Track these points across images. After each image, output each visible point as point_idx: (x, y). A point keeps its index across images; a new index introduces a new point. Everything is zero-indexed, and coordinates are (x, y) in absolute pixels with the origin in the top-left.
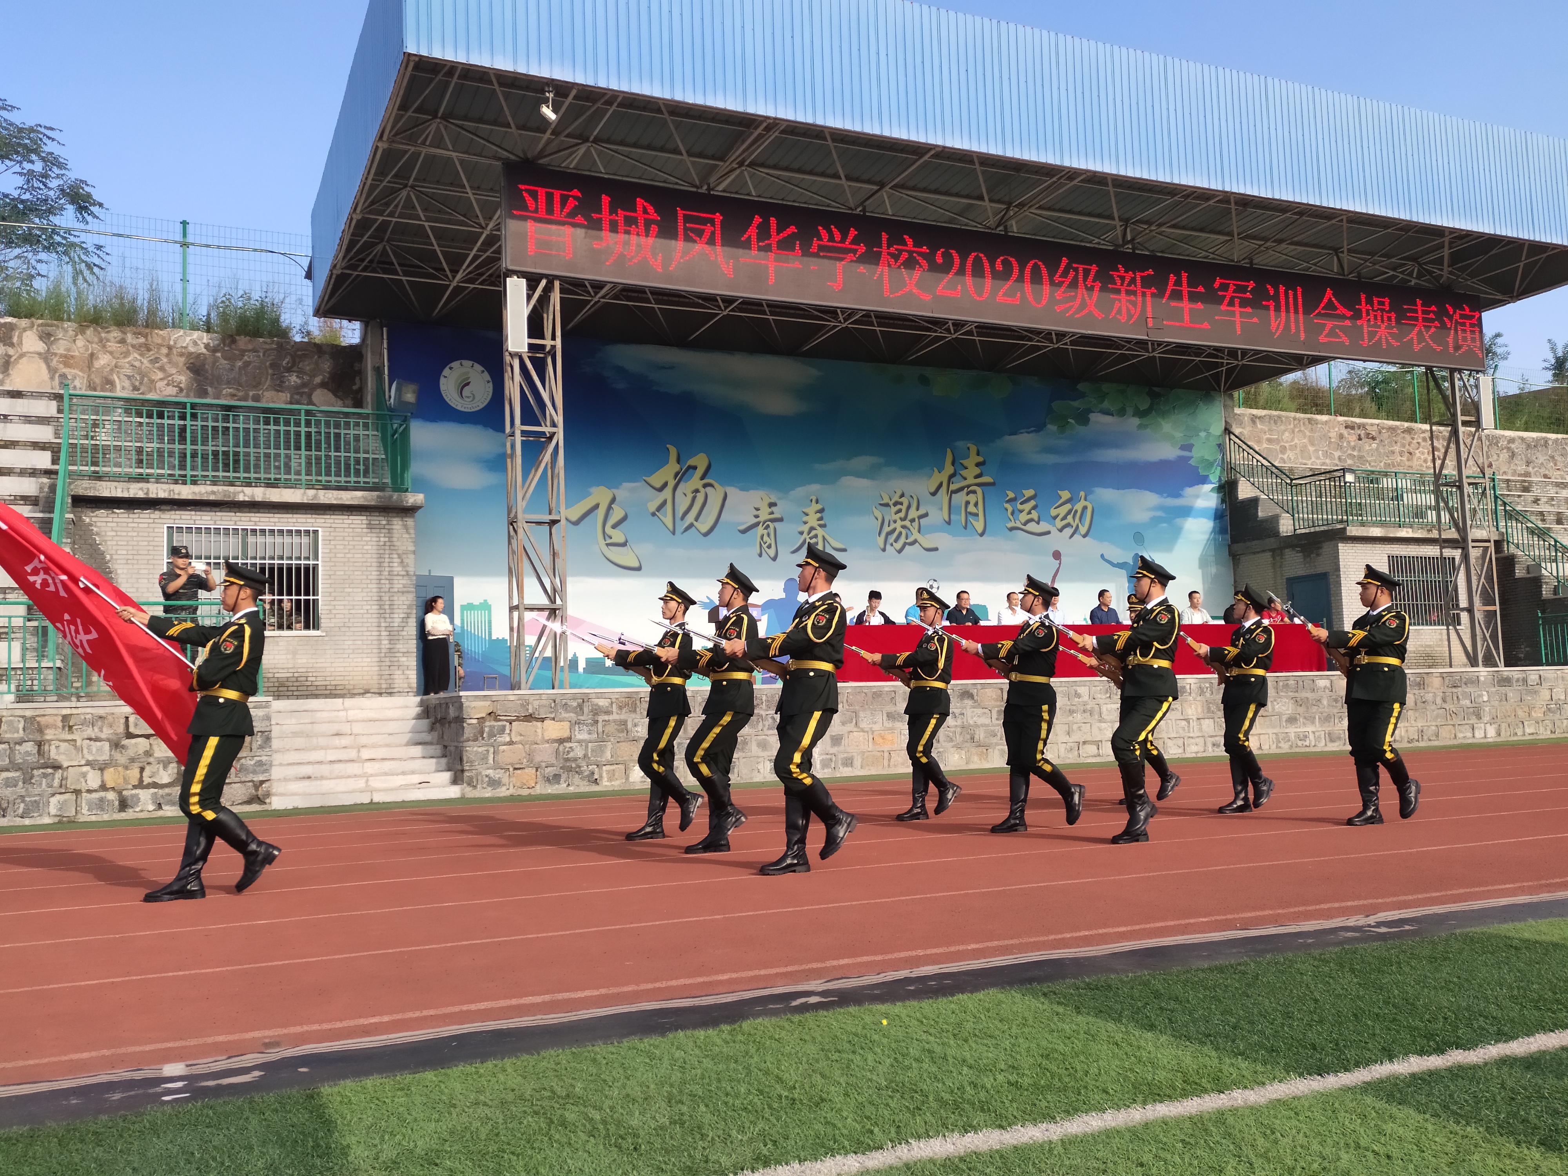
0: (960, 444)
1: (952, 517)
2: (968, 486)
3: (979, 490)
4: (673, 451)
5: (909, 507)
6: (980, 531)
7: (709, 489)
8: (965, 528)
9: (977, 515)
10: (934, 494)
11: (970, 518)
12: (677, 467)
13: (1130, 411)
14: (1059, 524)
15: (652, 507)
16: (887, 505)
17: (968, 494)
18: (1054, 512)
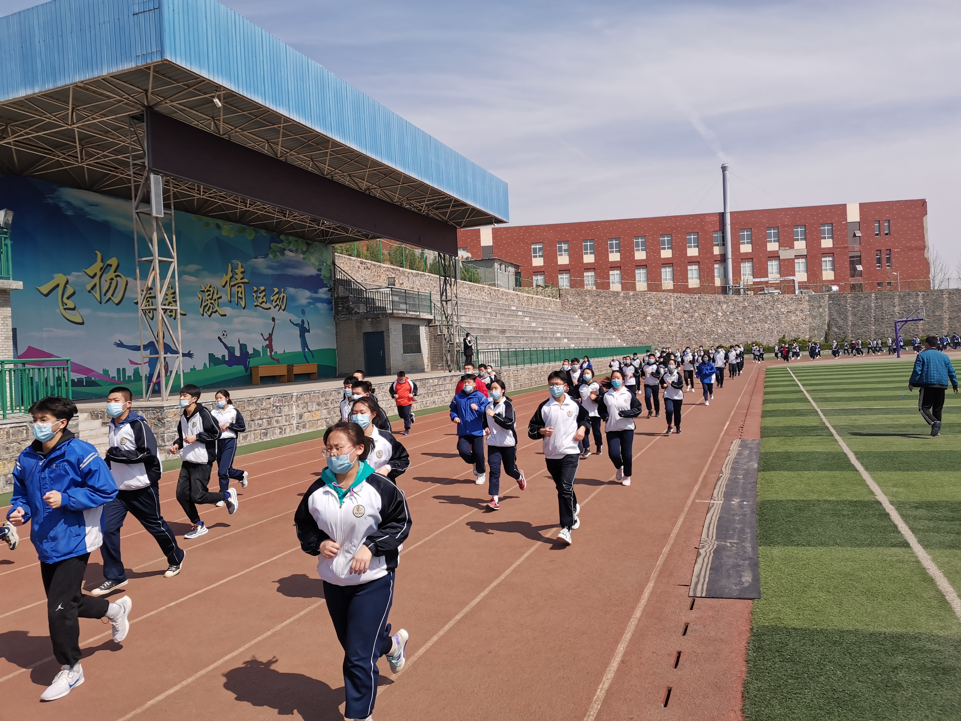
0: (234, 261)
1: (232, 299)
2: (238, 283)
3: (242, 285)
4: (99, 255)
5: (213, 293)
6: (243, 306)
7: (118, 278)
8: (237, 305)
9: (241, 298)
10: (224, 287)
11: (239, 300)
12: (101, 265)
13: (300, 251)
14: (274, 304)
15: (89, 288)
16: (203, 291)
17: (238, 287)
18: (272, 298)
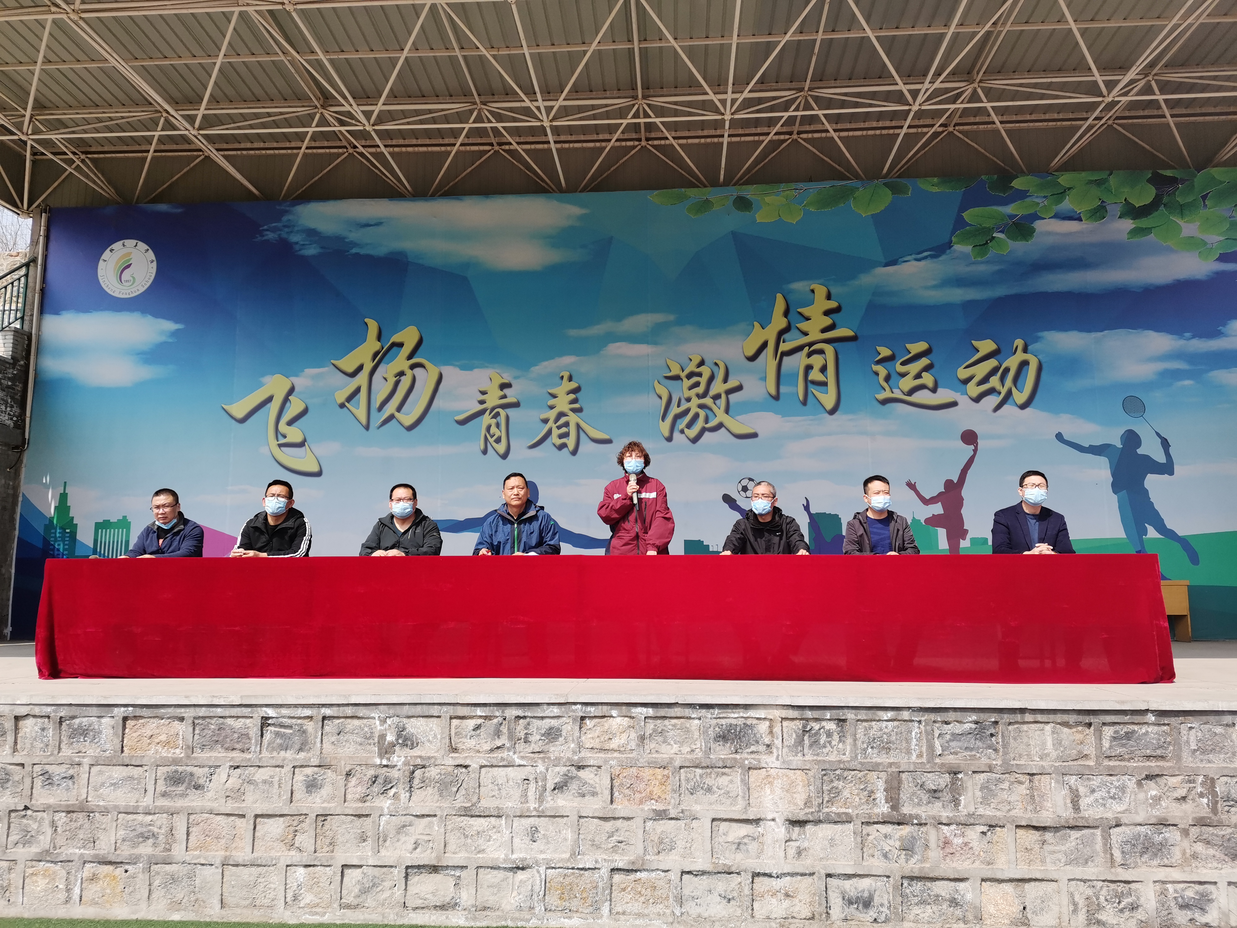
0: (799, 286)
1: (783, 389)
2: (810, 344)
3: (829, 349)
4: (373, 326)
5: (712, 379)
6: (829, 405)
7: (418, 371)
8: (804, 403)
9: (825, 384)
10: (753, 358)
11: (812, 389)
12: (377, 346)
13: (1115, 209)
14: (973, 389)
15: (341, 397)
16: (677, 378)
17: (809, 355)
18: (963, 374)
